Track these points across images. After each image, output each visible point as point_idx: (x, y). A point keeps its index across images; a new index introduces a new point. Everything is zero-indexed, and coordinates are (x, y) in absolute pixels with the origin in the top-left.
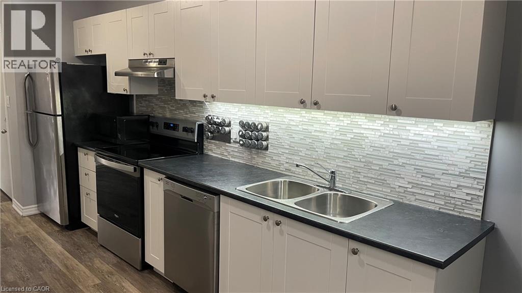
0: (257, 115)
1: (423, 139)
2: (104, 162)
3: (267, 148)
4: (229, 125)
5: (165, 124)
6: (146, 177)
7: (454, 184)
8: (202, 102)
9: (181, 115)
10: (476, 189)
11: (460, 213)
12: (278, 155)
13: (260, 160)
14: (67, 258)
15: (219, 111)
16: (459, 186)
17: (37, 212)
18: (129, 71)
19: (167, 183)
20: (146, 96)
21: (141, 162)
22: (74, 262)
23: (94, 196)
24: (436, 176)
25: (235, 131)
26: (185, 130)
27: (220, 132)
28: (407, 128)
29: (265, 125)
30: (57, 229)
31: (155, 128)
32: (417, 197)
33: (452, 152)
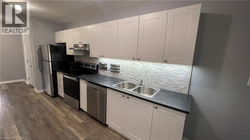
0: (116, 62)
1: (170, 70)
2: (66, 76)
3: (119, 72)
4: (107, 65)
5: (85, 64)
6: (80, 81)
7: (180, 84)
8: (97, 58)
9: (91, 62)
10: (187, 85)
11: (181, 92)
12: (123, 74)
13: (117, 76)
14: (54, 107)
15: (103, 61)
16: (181, 84)
17: (43, 92)
18: (74, 48)
19: (88, 84)
20: (79, 56)
21: (79, 77)
22: (56, 109)
23: (62, 87)
24: (174, 81)
25: (109, 67)
26: (92, 66)
27: (104, 67)
28: (165, 67)
29: (119, 65)
30: (50, 97)
31: (82, 65)
32: (168, 87)
33: (179, 74)
